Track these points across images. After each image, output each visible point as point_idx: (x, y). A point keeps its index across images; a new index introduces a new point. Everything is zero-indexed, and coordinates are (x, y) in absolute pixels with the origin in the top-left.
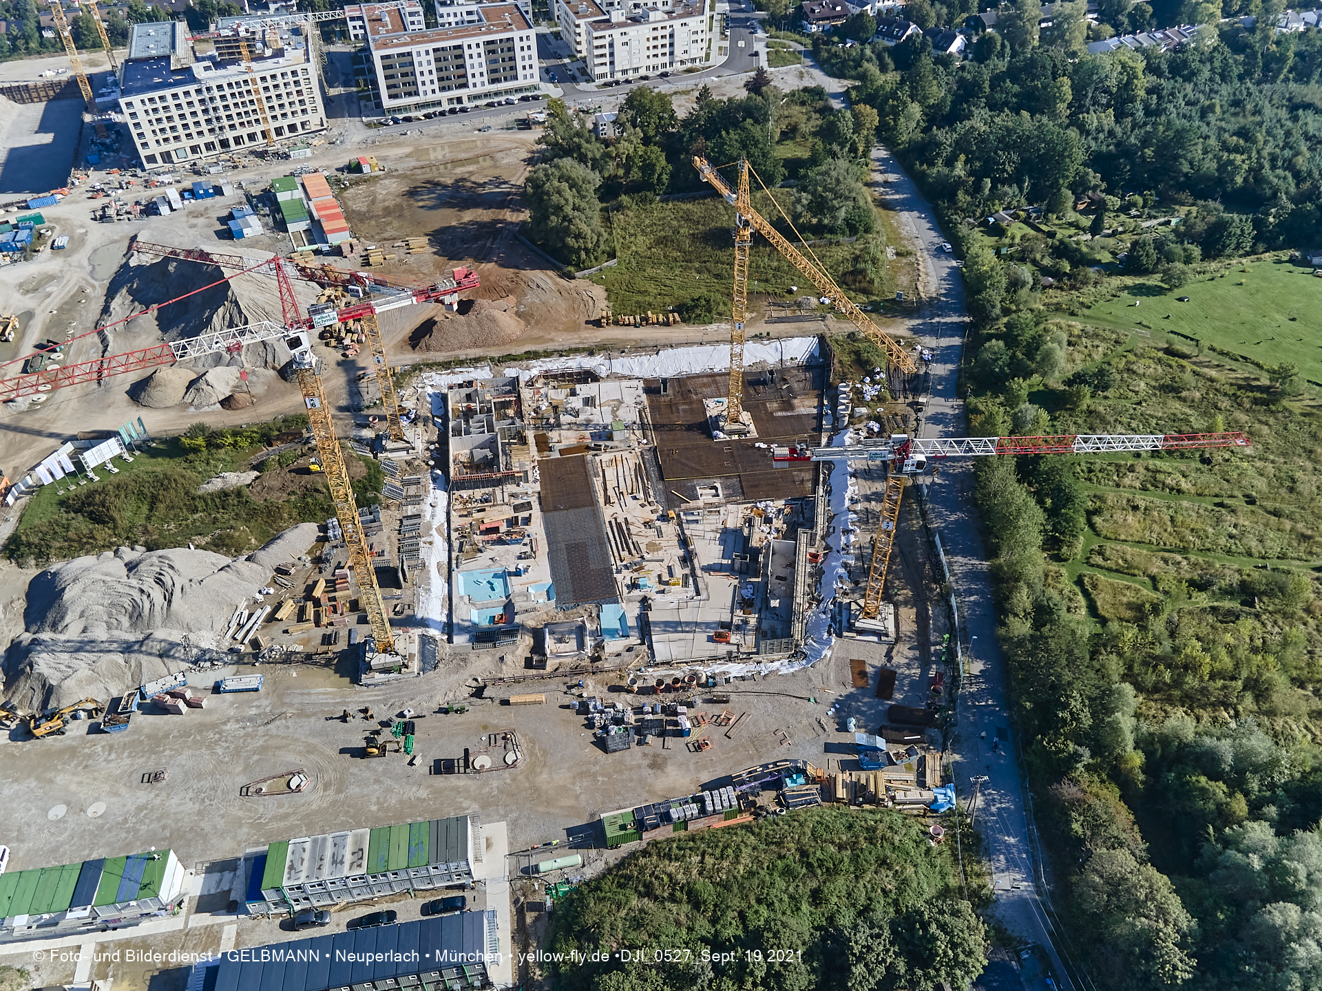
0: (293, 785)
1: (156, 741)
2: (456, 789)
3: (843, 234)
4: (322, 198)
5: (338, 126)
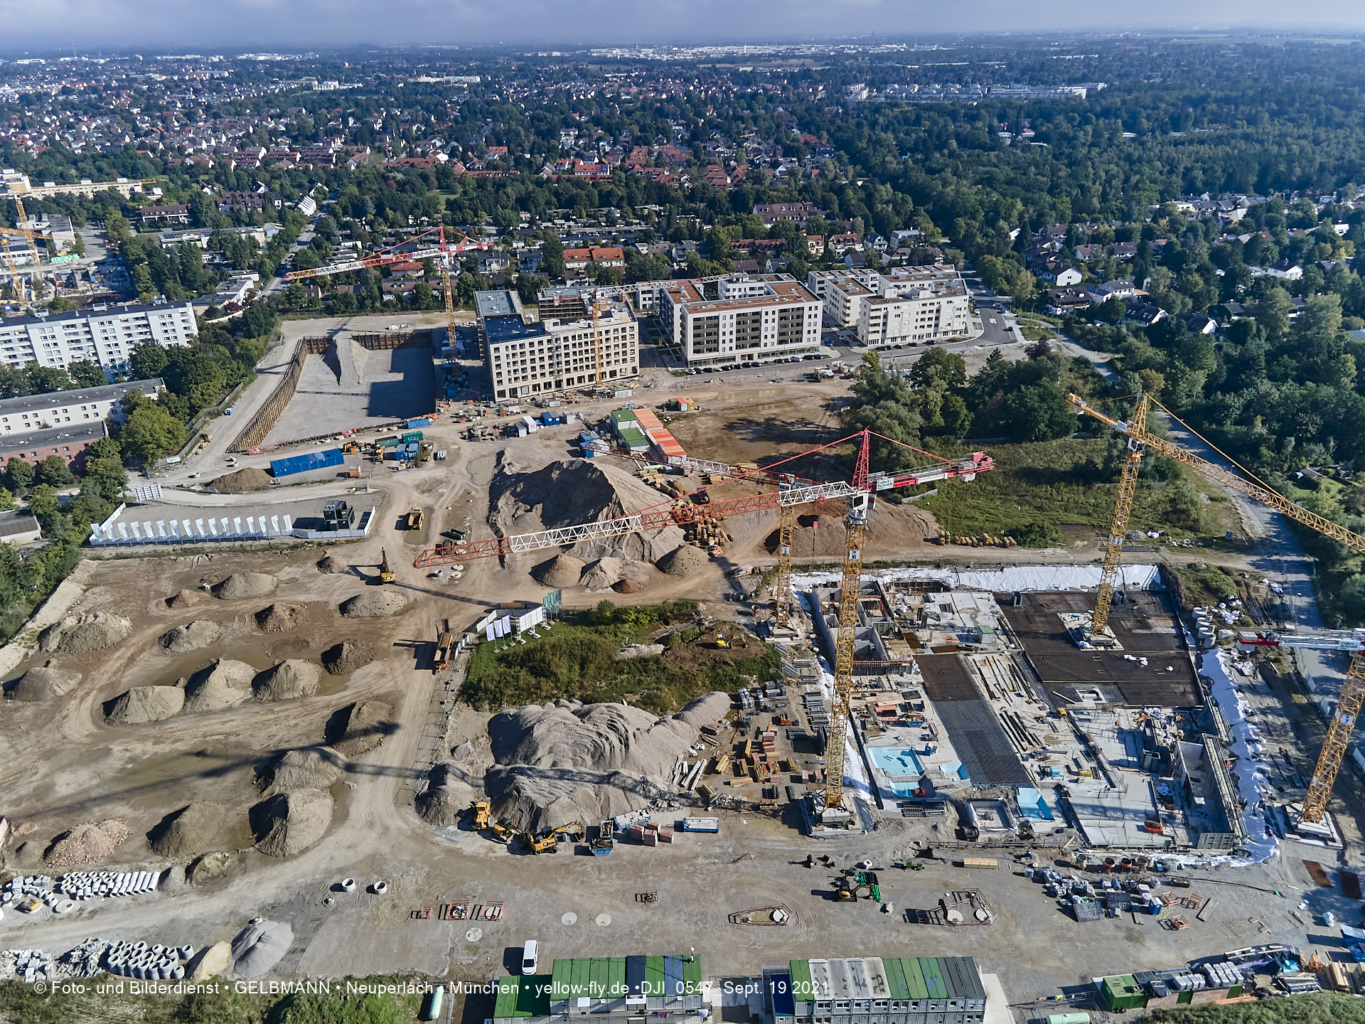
1: (638, 868)
3: (1154, 478)
4: (655, 429)
5: (649, 373)
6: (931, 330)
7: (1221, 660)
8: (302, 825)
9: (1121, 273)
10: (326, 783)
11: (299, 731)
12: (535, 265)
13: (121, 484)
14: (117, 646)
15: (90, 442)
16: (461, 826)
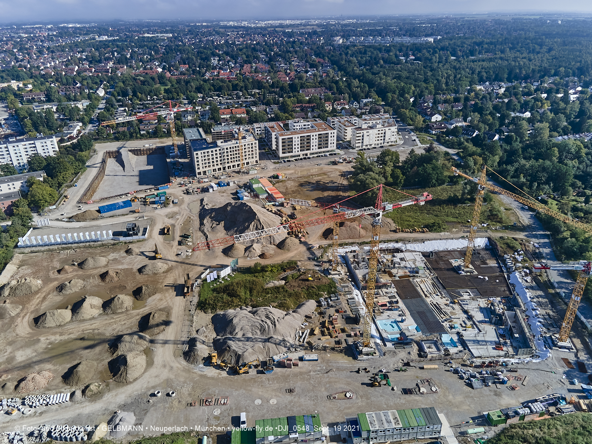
0: (348, 395)
1: (286, 378)
2: (415, 400)
4: (269, 187)
5: (264, 163)
6: (382, 141)
7: (518, 276)
8: (133, 368)
9: (457, 116)
10: (142, 349)
11: (126, 326)
12: (207, 117)
13: (30, 219)
14: (37, 292)
15: (14, 200)
16: (205, 364)
